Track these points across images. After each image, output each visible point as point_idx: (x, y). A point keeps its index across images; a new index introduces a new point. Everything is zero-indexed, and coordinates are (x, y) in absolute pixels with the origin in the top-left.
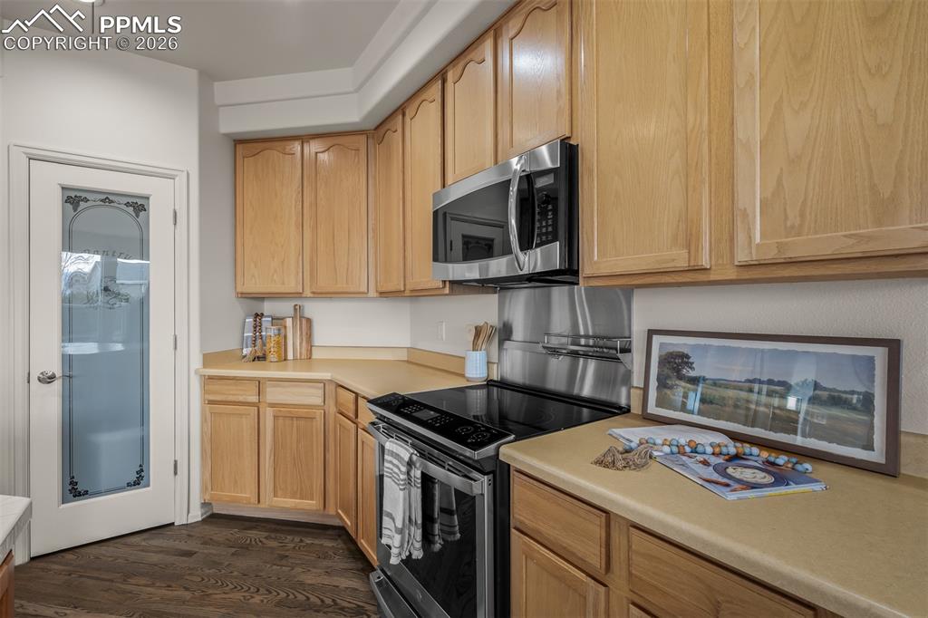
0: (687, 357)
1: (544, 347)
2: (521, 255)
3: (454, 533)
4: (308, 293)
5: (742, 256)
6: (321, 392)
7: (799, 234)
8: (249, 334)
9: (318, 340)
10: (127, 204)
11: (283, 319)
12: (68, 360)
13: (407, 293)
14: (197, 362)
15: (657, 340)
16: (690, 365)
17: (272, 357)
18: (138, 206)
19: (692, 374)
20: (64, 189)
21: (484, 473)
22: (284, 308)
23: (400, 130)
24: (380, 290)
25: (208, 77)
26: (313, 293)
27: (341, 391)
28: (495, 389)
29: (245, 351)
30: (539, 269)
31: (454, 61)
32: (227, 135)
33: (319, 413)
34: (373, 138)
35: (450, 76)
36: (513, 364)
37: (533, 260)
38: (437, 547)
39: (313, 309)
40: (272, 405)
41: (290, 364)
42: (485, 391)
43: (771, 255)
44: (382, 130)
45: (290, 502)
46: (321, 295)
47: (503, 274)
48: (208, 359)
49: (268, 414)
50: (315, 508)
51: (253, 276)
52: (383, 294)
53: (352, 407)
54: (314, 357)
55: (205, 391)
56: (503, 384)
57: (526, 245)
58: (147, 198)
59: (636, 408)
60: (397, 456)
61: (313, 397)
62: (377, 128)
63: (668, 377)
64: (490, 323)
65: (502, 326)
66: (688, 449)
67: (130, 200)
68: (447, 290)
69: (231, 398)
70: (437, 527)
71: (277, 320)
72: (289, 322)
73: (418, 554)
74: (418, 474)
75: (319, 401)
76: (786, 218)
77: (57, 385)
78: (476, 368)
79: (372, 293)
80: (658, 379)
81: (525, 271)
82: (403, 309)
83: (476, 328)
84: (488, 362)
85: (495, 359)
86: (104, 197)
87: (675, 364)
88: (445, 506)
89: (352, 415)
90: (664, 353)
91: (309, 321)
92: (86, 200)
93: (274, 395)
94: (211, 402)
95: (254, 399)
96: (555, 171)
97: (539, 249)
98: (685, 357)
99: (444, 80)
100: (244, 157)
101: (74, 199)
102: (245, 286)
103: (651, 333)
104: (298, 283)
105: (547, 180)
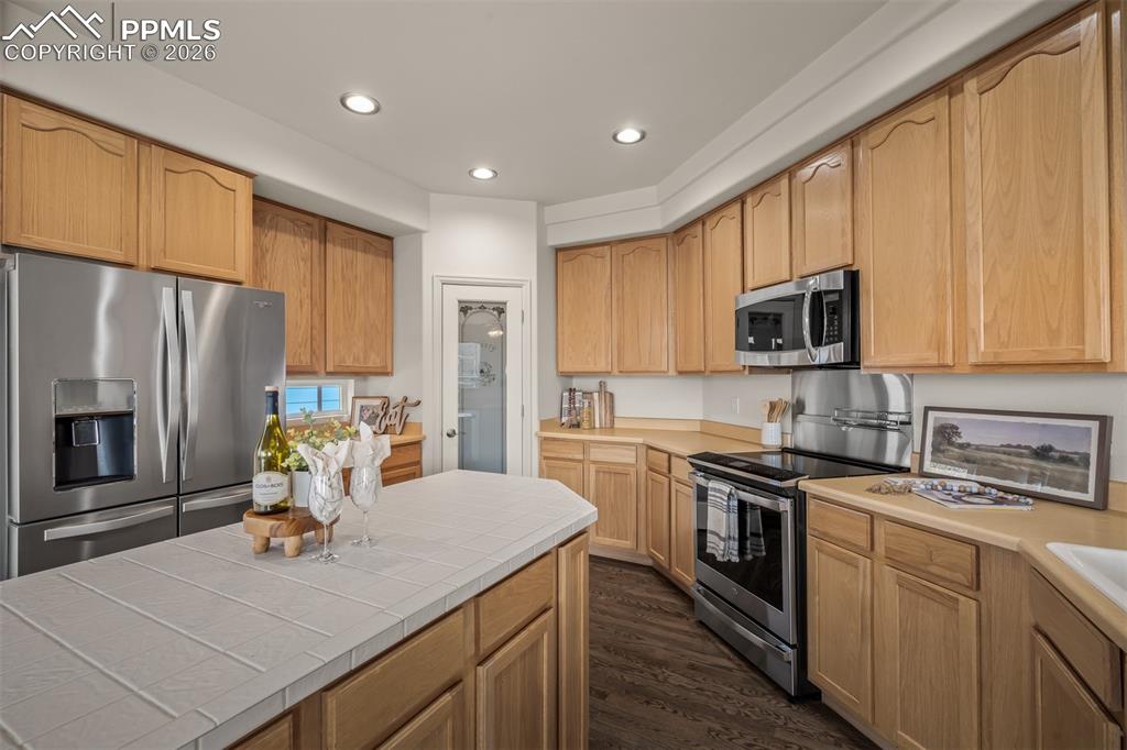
0: (957, 428)
1: (835, 420)
2: (813, 349)
3: (761, 551)
4: (616, 371)
5: (973, 359)
6: (634, 454)
7: (1007, 347)
8: (565, 406)
9: (618, 413)
10: (494, 309)
11: (591, 393)
12: (461, 421)
13: (707, 373)
14: (536, 427)
15: (932, 414)
16: (958, 435)
17: (585, 425)
18: (500, 309)
19: (960, 441)
20: (460, 302)
21: (787, 497)
22: (591, 384)
23: (700, 237)
24: (680, 369)
25: (542, 204)
26: (621, 372)
27: (650, 451)
28: (789, 455)
29: (564, 420)
30: (833, 361)
31: (754, 189)
32: (551, 247)
33: (632, 471)
34: (672, 239)
35: (749, 200)
36: (807, 434)
37: (824, 354)
38: (749, 557)
39: (613, 385)
40: (594, 462)
41: (597, 431)
42: (779, 457)
43: (990, 359)
44: (682, 235)
45: (609, 541)
46: (626, 373)
47: (798, 364)
48: (544, 424)
49: (593, 468)
50: (629, 547)
51: (572, 359)
52: (681, 373)
53: (666, 464)
54: (616, 426)
55: (541, 450)
56: (797, 452)
57: (817, 342)
58: (505, 303)
59: (915, 470)
60: (720, 491)
61: (628, 457)
62: (676, 232)
63: (941, 444)
64: (784, 399)
65: (795, 401)
66: (940, 488)
67: (496, 306)
68: (747, 372)
69: (561, 456)
70: (749, 543)
71: (587, 394)
72: (596, 395)
73: (735, 559)
74: (736, 503)
75: (633, 461)
76: (999, 337)
77: (456, 437)
78: (772, 436)
79: (672, 372)
80: (933, 446)
81: (817, 362)
82: (695, 386)
83: (771, 403)
84: (782, 433)
85: (789, 431)
86: (480, 305)
87: (946, 434)
88: (754, 531)
89: (665, 471)
90: (937, 425)
91: (611, 396)
92: (471, 308)
93: (597, 454)
94: (546, 458)
95: (580, 457)
96: (840, 291)
97: (828, 347)
98: (955, 427)
99: (743, 203)
100: (564, 262)
101: (465, 308)
102: (567, 367)
103: (927, 409)
104: (607, 364)
105: (835, 297)
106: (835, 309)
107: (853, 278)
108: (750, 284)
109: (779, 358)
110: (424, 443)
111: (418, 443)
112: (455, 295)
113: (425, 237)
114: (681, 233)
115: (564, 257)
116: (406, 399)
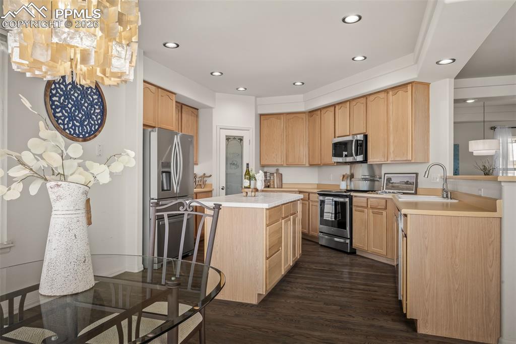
4: (284, 164)
5: (390, 160)
9: (284, 181)
12: (227, 184)
13: (321, 165)
15: (386, 175)
16: (391, 180)
18: (241, 139)
19: (391, 182)
20: (226, 136)
21: (348, 197)
22: (273, 170)
23: (319, 115)
25: (257, 97)
26: (287, 165)
32: (259, 114)
34: (308, 114)
35: (337, 107)
36: (355, 185)
37: (358, 158)
39: (281, 171)
44: (312, 113)
46: (289, 165)
47: (352, 161)
51: (266, 159)
52: (311, 165)
53: (307, 197)
54: (283, 186)
57: (357, 155)
58: (243, 137)
62: (310, 112)
63: (387, 183)
64: (347, 174)
65: (351, 174)
67: (239, 138)
68: (335, 164)
70: (337, 214)
71: (272, 174)
72: (275, 174)
73: (334, 220)
74: (334, 202)
78: (343, 186)
79: (307, 165)
81: (356, 160)
83: (343, 175)
84: (347, 185)
85: (349, 184)
86: (234, 137)
87: (389, 180)
89: (307, 199)
90: (387, 178)
91: (281, 174)
92: (230, 138)
96: (362, 141)
97: (360, 156)
98: (391, 178)
99: (335, 107)
100: (264, 120)
101: (228, 139)
102: (263, 163)
103: (385, 174)
104: (281, 161)
105: (361, 142)
106: (361, 145)
107: (366, 136)
108: (337, 135)
109: (346, 159)
110: (213, 192)
111: (211, 191)
112: (224, 133)
113: (214, 110)
114: (312, 112)
115: (262, 118)
116: (205, 174)
